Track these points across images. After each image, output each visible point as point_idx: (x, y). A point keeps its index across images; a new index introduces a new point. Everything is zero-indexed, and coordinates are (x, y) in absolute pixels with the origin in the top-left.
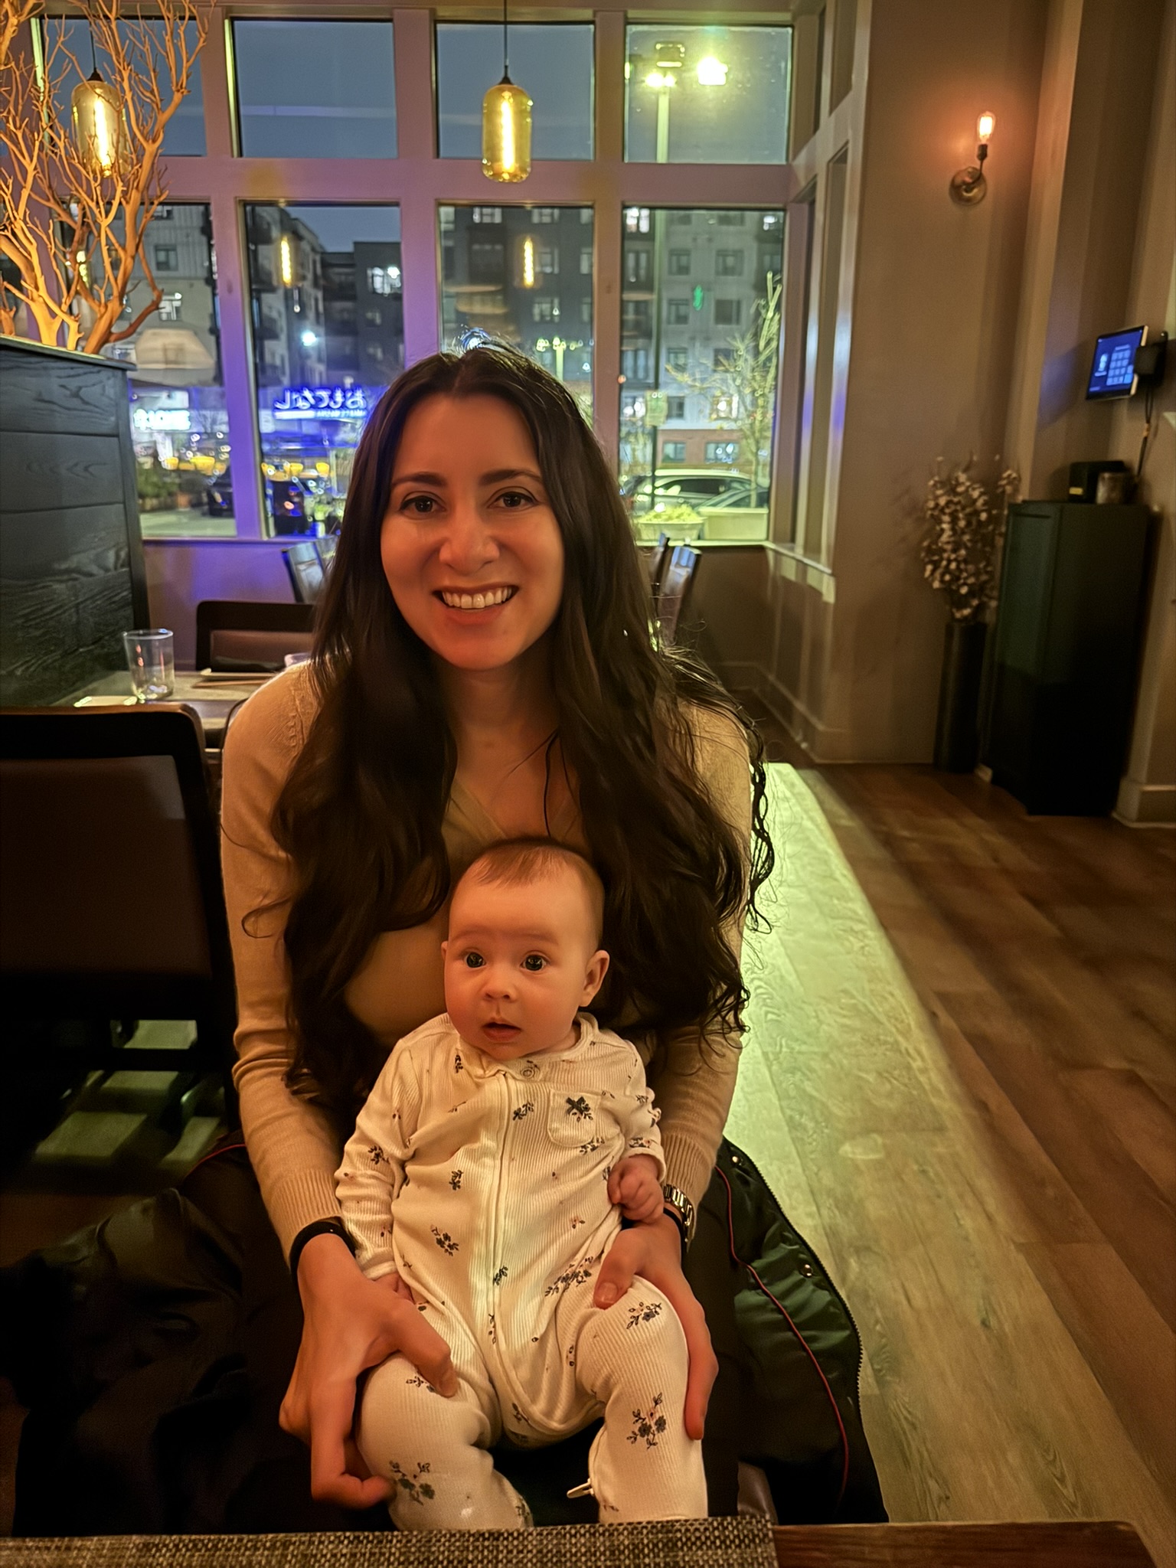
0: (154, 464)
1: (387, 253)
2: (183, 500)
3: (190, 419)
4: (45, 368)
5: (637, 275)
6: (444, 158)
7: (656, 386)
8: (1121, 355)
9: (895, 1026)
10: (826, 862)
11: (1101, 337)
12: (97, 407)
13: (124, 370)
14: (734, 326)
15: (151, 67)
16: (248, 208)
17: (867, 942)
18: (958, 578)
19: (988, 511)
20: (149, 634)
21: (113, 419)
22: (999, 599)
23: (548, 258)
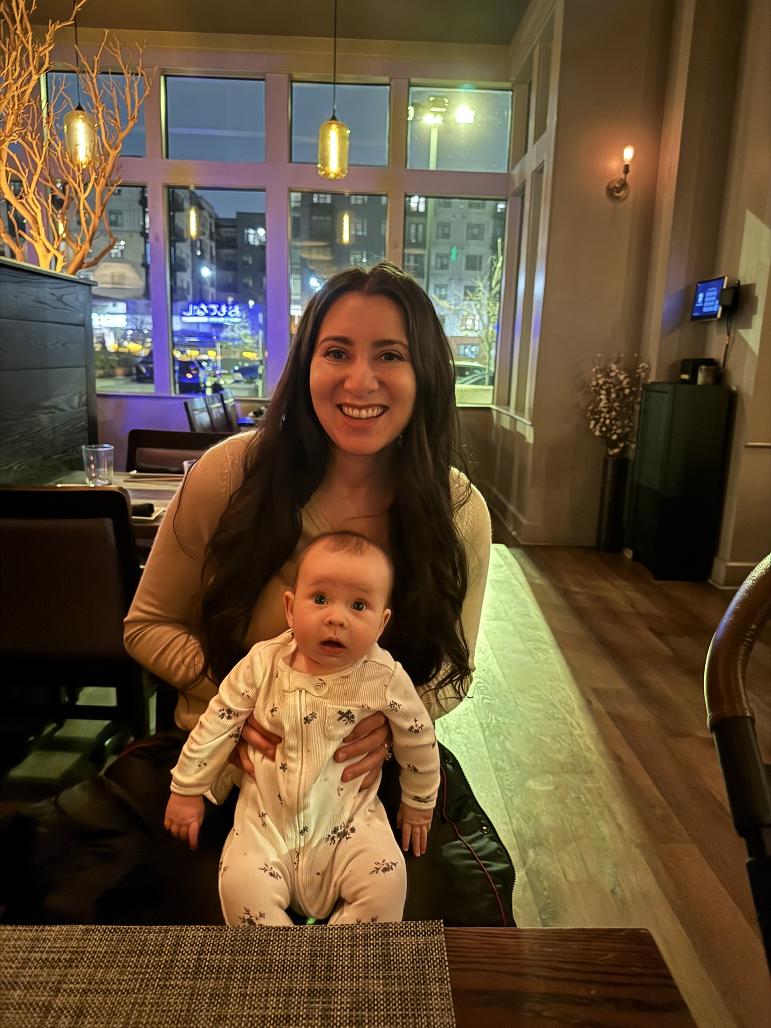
0: (102, 348)
1: (257, 220)
2: (120, 371)
3: (127, 320)
4: (42, 283)
5: (416, 238)
6: (295, 163)
8: (711, 294)
9: (565, 709)
10: (525, 606)
11: (701, 283)
12: (72, 307)
13: (90, 285)
14: (477, 272)
15: (116, 105)
16: (171, 190)
17: (549, 656)
18: (611, 430)
19: (630, 388)
20: (98, 448)
21: (82, 315)
22: (637, 444)
23: (359, 226)
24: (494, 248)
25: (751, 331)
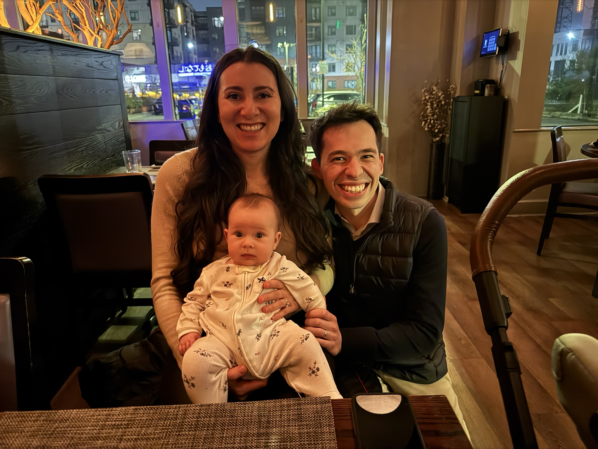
0: (133, 95)
1: (218, 11)
2: (144, 109)
3: (146, 78)
4: (90, 55)
5: (316, 17)
7: (323, 59)
8: (492, 40)
11: (485, 33)
12: (109, 69)
13: (119, 55)
14: (353, 35)
18: (434, 126)
19: (445, 101)
20: (132, 152)
21: (116, 73)
22: (450, 134)
23: (281, 12)
24: (363, 21)
25: (516, 61)
